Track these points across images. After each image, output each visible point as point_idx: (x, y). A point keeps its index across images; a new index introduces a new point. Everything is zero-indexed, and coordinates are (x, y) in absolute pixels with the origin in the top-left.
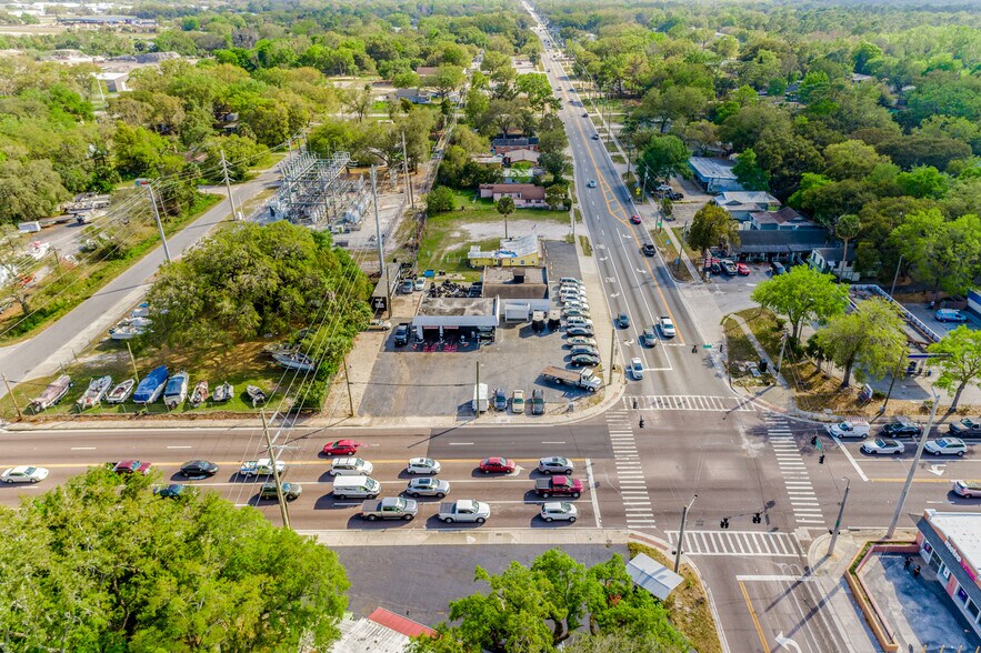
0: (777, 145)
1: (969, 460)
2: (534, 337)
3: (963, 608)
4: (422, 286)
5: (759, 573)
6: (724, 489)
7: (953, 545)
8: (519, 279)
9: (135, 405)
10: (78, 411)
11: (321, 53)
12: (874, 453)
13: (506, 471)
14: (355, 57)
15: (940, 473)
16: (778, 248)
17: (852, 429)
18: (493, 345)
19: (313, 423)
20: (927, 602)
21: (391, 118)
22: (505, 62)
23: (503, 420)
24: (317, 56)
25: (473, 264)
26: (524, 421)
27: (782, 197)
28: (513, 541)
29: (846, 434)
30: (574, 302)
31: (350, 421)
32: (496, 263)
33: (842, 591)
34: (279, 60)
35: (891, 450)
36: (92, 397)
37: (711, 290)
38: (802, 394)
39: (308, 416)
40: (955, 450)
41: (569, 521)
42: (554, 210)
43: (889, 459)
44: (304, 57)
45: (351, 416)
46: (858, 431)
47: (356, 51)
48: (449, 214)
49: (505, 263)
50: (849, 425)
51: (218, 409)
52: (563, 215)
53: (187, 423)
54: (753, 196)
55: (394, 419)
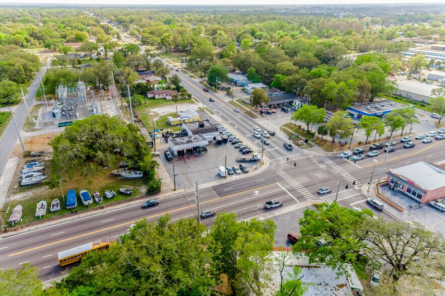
0: (261, 65)
3: (410, 195)
4: (158, 136)
5: (355, 202)
6: (327, 181)
7: (403, 177)
8: (202, 126)
10: (39, 219)
11: (5, 37)
15: (377, 161)
16: (281, 102)
18: (207, 153)
20: (400, 196)
21: (73, 67)
22: (108, 39)
23: (234, 178)
25: (172, 124)
26: (243, 176)
27: (268, 84)
28: (276, 215)
30: (226, 131)
31: (176, 192)
32: (182, 122)
35: (361, 158)
37: (268, 120)
39: (156, 194)
40: (376, 154)
42: (185, 99)
43: (362, 161)
45: (175, 190)
46: (349, 154)
49: (186, 121)
50: (346, 153)
52: (190, 100)
53: (101, 211)
54: (258, 85)
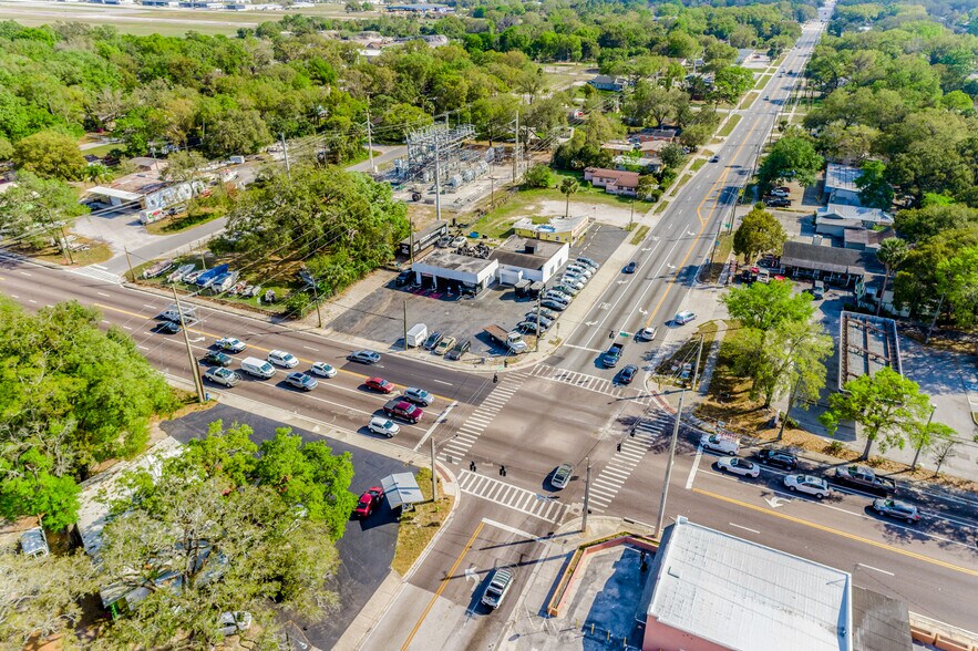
1: (826, 504)
2: (512, 301)
4: (458, 243)
5: (505, 523)
8: (529, 250)
9: (196, 286)
10: (165, 284)
12: (724, 470)
13: (383, 391)
14: (584, 44)
15: (776, 506)
17: (717, 443)
18: (472, 300)
19: (291, 326)
23: (423, 356)
24: (548, 42)
25: (517, 233)
26: (437, 361)
28: (344, 440)
29: (712, 445)
30: (572, 280)
31: (316, 330)
32: (535, 236)
33: (563, 560)
34: (516, 44)
35: (744, 472)
36: (177, 277)
38: (715, 404)
39: (292, 319)
40: (814, 491)
41: (385, 436)
42: (642, 199)
43: (735, 479)
44: (537, 42)
45: (320, 326)
46: (724, 446)
47: (586, 39)
48: (542, 191)
49: (542, 237)
50: (719, 437)
51: (242, 301)
52: (644, 205)
54: (861, 212)
55: (346, 336)
